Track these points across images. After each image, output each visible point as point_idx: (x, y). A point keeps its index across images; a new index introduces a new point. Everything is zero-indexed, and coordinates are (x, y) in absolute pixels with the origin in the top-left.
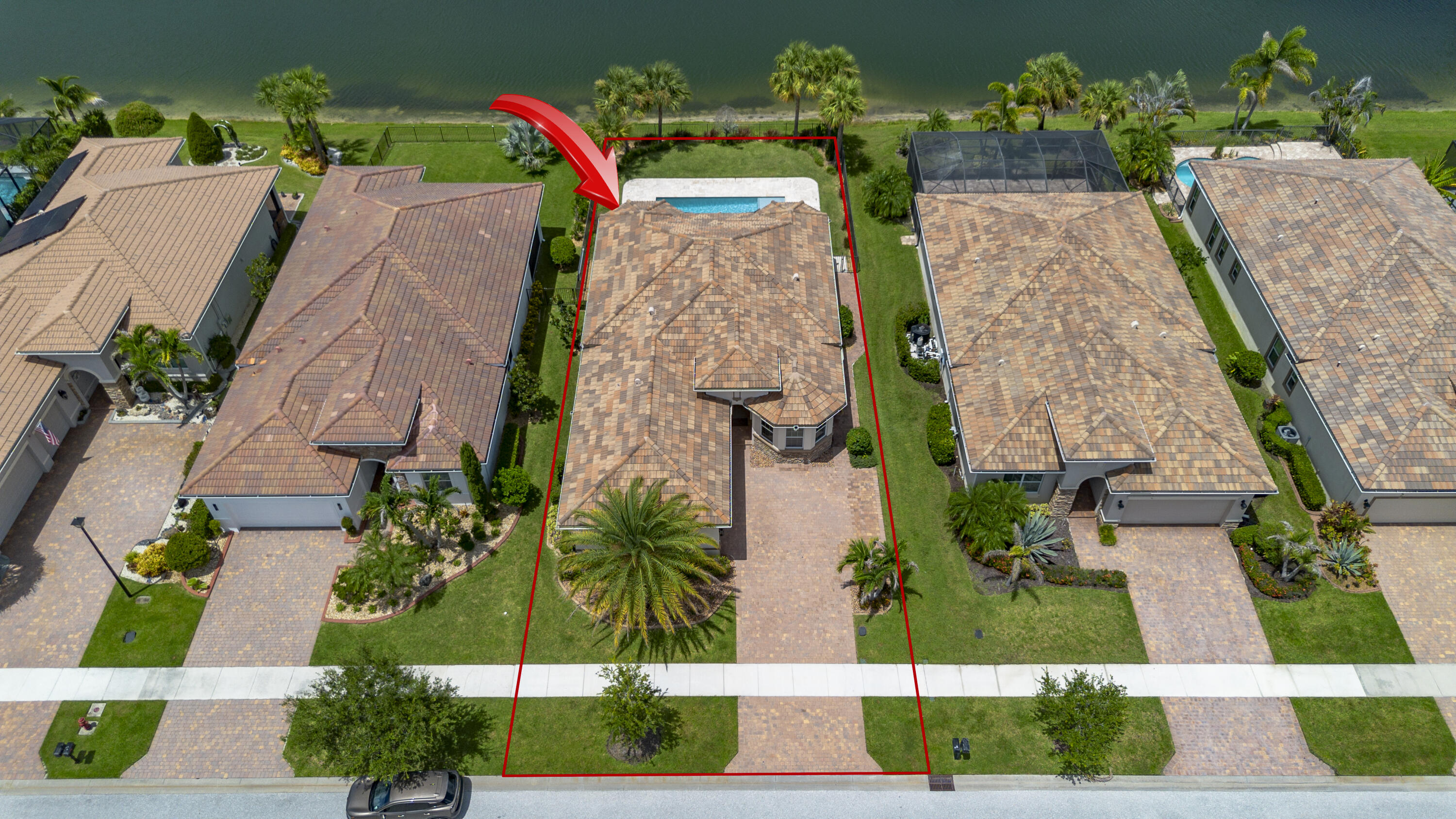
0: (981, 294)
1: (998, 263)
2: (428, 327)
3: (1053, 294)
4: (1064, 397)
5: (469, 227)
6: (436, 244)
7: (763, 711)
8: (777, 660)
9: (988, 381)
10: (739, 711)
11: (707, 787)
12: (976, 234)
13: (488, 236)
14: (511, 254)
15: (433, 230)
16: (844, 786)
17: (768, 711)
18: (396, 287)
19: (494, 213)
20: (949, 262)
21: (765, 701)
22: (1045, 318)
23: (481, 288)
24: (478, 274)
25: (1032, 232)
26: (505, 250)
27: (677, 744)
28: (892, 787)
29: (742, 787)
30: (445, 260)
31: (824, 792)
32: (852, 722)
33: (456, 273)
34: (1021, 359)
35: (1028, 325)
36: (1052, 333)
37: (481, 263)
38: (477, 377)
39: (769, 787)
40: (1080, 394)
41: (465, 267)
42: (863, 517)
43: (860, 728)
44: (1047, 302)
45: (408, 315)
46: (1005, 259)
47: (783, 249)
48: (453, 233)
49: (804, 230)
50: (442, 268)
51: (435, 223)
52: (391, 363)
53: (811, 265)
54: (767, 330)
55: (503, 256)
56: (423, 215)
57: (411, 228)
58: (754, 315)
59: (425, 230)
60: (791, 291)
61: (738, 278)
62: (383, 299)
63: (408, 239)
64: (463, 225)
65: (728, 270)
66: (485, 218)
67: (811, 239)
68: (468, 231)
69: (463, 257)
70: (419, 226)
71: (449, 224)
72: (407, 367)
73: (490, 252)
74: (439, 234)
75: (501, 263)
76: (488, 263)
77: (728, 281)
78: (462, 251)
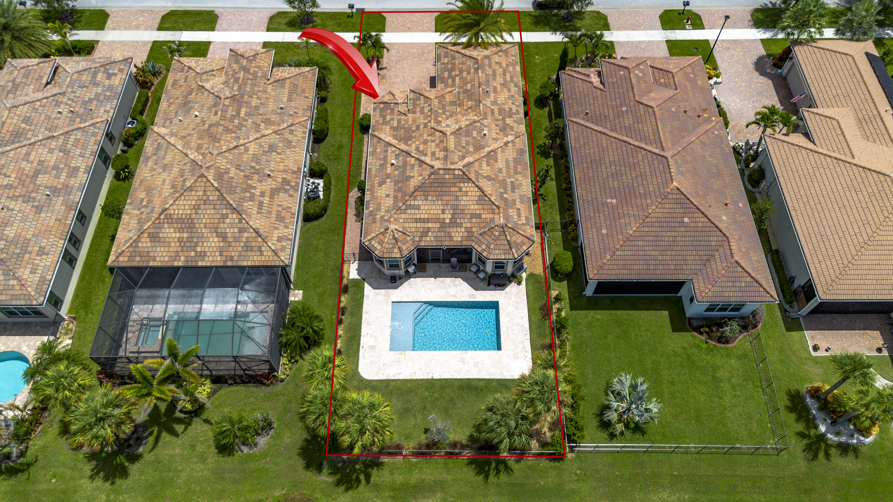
0: (276, 152)
1: (257, 167)
2: (617, 121)
3: (235, 133)
4: (260, 74)
5: (623, 200)
6: (638, 173)
9: (293, 104)
10: (434, 28)
12: (261, 199)
13: (609, 201)
14: (589, 195)
15: (645, 182)
18: (647, 135)
19: (613, 223)
20: (287, 187)
22: (247, 121)
23: (598, 158)
24: (604, 167)
25: (226, 177)
26: (594, 196)
29: (434, 9)
30: (627, 164)
32: (390, 25)
33: (617, 160)
34: (271, 106)
35: (258, 122)
36: (248, 110)
37: (605, 176)
38: (580, 109)
40: (252, 71)
41: (613, 167)
43: (388, 24)
44: (241, 130)
45: (631, 122)
46: (252, 167)
47: (400, 185)
48: (631, 188)
49: (383, 214)
50: (626, 157)
51: (647, 189)
52: (625, 91)
53: (381, 184)
54: (414, 121)
55: (593, 190)
56: (657, 190)
57: (658, 175)
58: (422, 127)
59: (649, 180)
60: (397, 152)
61: (432, 147)
62: (649, 123)
63: (656, 166)
64: (628, 199)
65: (438, 150)
66: (616, 215)
67: (378, 209)
68: (623, 196)
69: (617, 175)
70: (654, 180)
71: (637, 194)
72: (617, 93)
73: (602, 188)
74: (640, 182)
75: (592, 184)
76: (601, 179)
77: (437, 142)
78: (620, 178)
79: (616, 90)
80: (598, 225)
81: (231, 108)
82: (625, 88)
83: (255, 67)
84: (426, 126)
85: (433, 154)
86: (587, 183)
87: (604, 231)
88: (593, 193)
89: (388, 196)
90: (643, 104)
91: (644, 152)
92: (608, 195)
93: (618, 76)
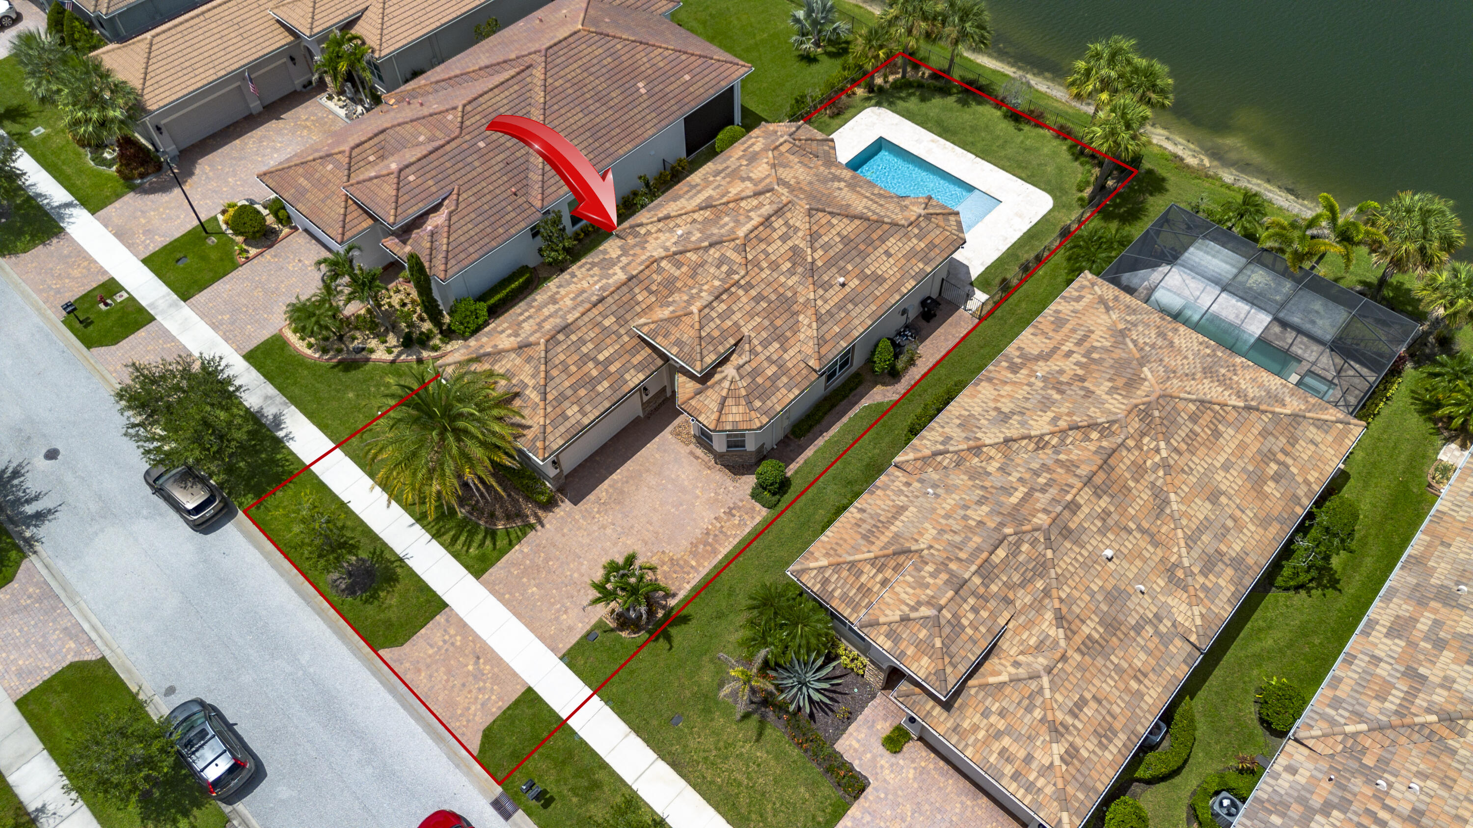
0: (1000, 412)
1: (1052, 392)
2: (509, 144)
3: (1056, 461)
4: (930, 568)
5: (632, 75)
6: (585, 74)
7: (452, 631)
8: (506, 603)
10: (438, 617)
11: (355, 651)
12: (1075, 349)
15: (595, 61)
16: (438, 739)
17: (456, 635)
19: (670, 73)
20: (1019, 361)
21: (463, 626)
22: (1020, 479)
23: (588, 134)
24: (598, 120)
25: (1120, 382)
27: (371, 603)
28: (469, 772)
29: (376, 673)
30: (579, 93)
31: (420, 730)
32: (500, 699)
34: (950, 502)
35: (998, 474)
37: (610, 112)
39: (392, 691)
40: (943, 577)
41: (592, 108)
42: (706, 544)
43: (499, 708)
44: (1043, 464)
46: (1063, 393)
47: (862, 247)
48: (612, 73)
49: (915, 241)
50: (569, 99)
51: (604, 56)
52: (446, 158)
53: (879, 279)
54: (751, 314)
55: (639, 117)
56: (599, 44)
57: (576, 51)
58: (753, 293)
59: (588, 58)
60: (821, 292)
61: (778, 249)
62: (493, 101)
63: (563, 58)
64: (629, 70)
65: (775, 236)
66: (658, 74)
67: (912, 254)
68: (628, 78)
69: (600, 98)
70: (586, 52)
71: (617, 62)
72: (456, 167)
73: (630, 106)
74: (597, 67)
75: (631, 122)
76: (617, 115)
77: (763, 246)
78: (604, 93)
79: (450, 171)
80: (682, 88)
81: (1039, 506)
82: (442, 160)
83: (927, 586)
84: (749, 286)
85: (784, 238)
86: (632, 129)
87: (687, 77)
88: (643, 114)
89: (888, 254)
90: (462, 123)
91: (550, 81)
92: (636, 95)
93: (419, 181)
